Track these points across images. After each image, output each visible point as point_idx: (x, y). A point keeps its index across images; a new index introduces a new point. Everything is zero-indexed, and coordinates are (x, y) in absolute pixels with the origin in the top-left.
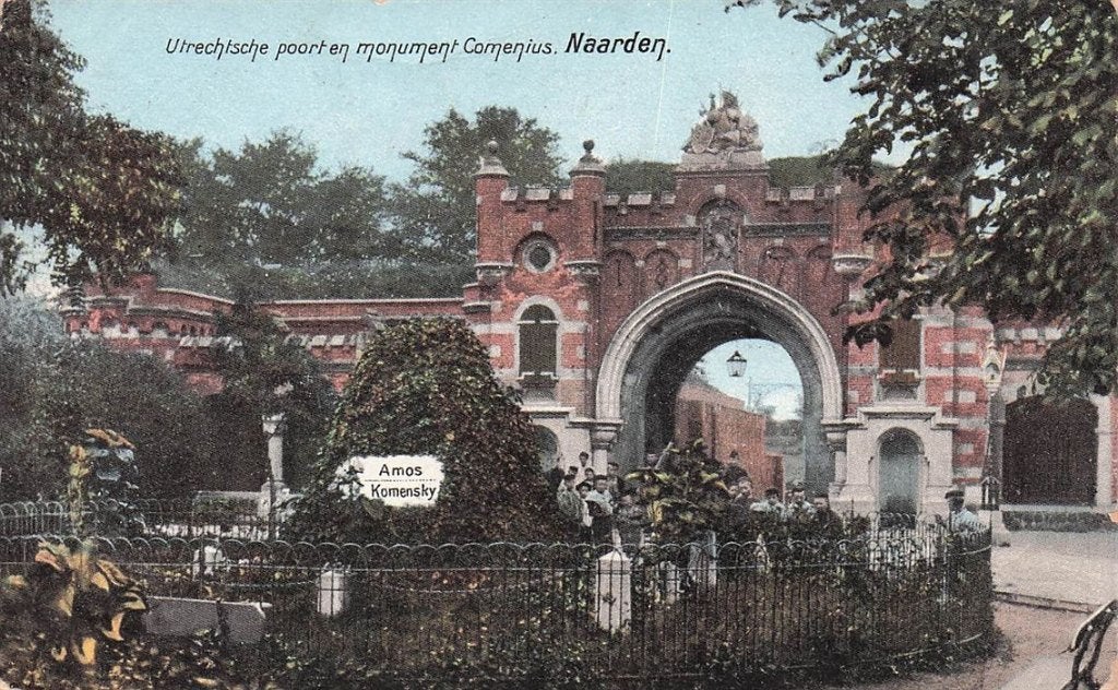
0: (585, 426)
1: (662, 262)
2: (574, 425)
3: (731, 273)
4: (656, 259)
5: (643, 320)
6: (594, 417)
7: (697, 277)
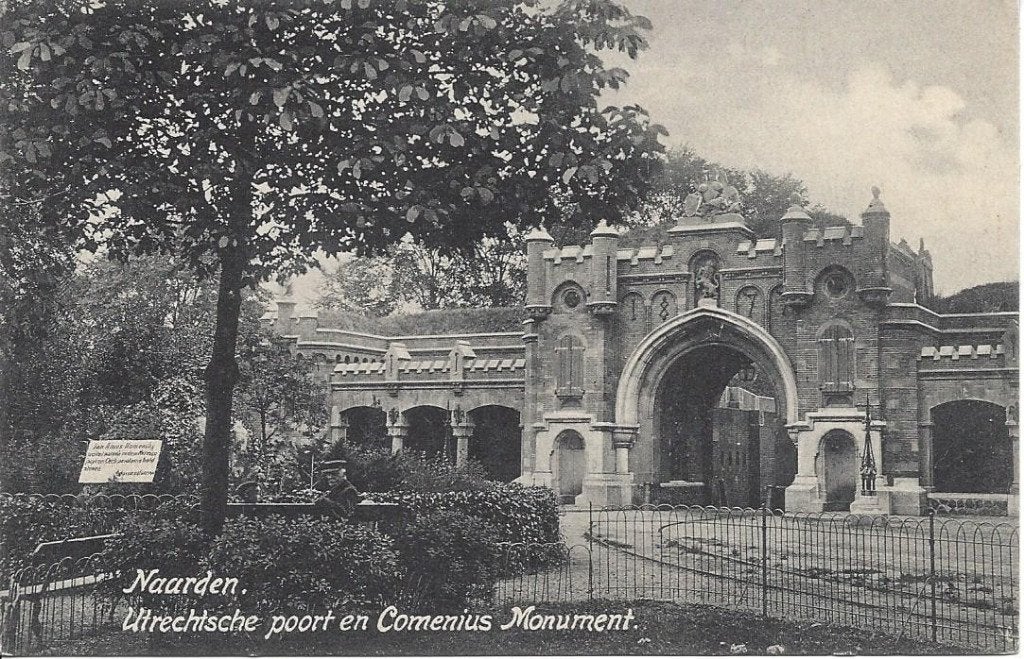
0: (604, 429)
1: (665, 300)
2: (597, 428)
3: (715, 308)
4: (660, 299)
5: (651, 345)
6: (613, 421)
7: (690, 312)
